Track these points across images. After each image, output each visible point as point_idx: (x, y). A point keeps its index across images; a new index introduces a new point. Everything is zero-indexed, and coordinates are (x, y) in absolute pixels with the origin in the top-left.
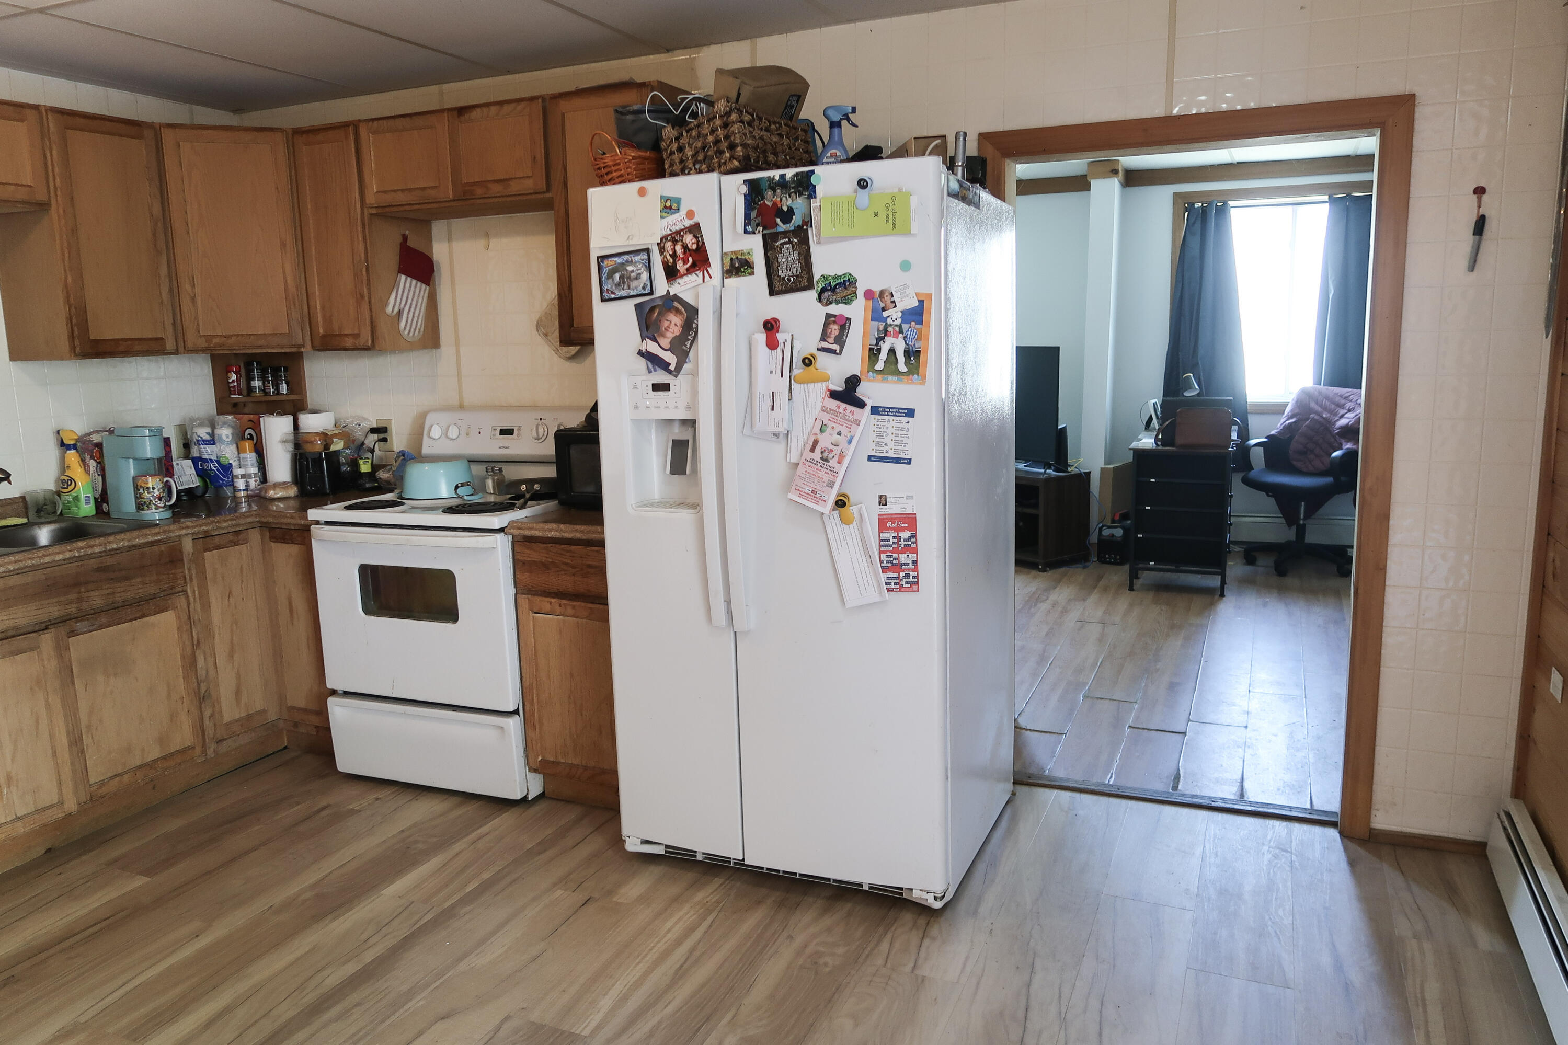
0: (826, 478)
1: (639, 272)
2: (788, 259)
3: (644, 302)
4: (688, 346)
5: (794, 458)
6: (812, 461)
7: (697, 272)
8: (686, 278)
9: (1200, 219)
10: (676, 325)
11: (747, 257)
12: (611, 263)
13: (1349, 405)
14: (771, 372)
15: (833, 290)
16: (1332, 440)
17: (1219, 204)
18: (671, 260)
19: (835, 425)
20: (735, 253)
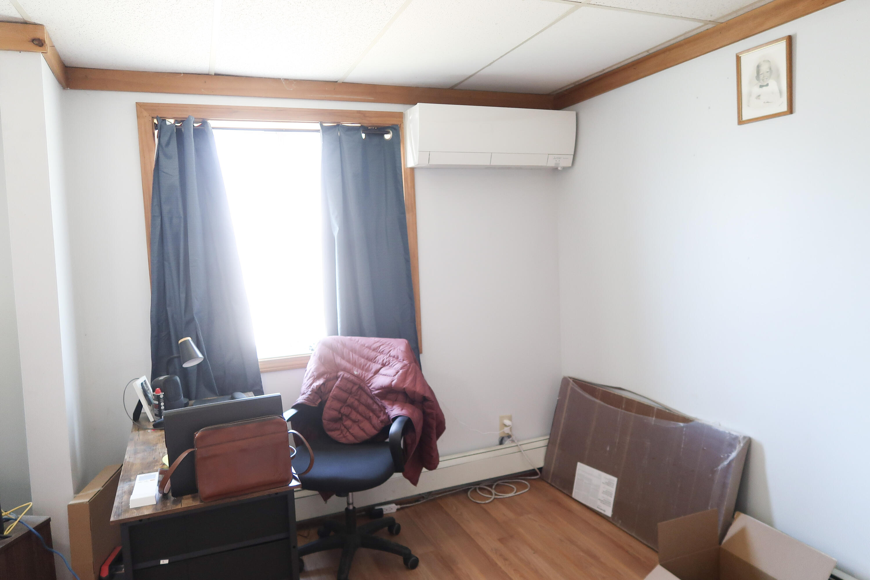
9: (175, 139)
13: (381, 358)
16: (370, 401)
17: (196, 125)
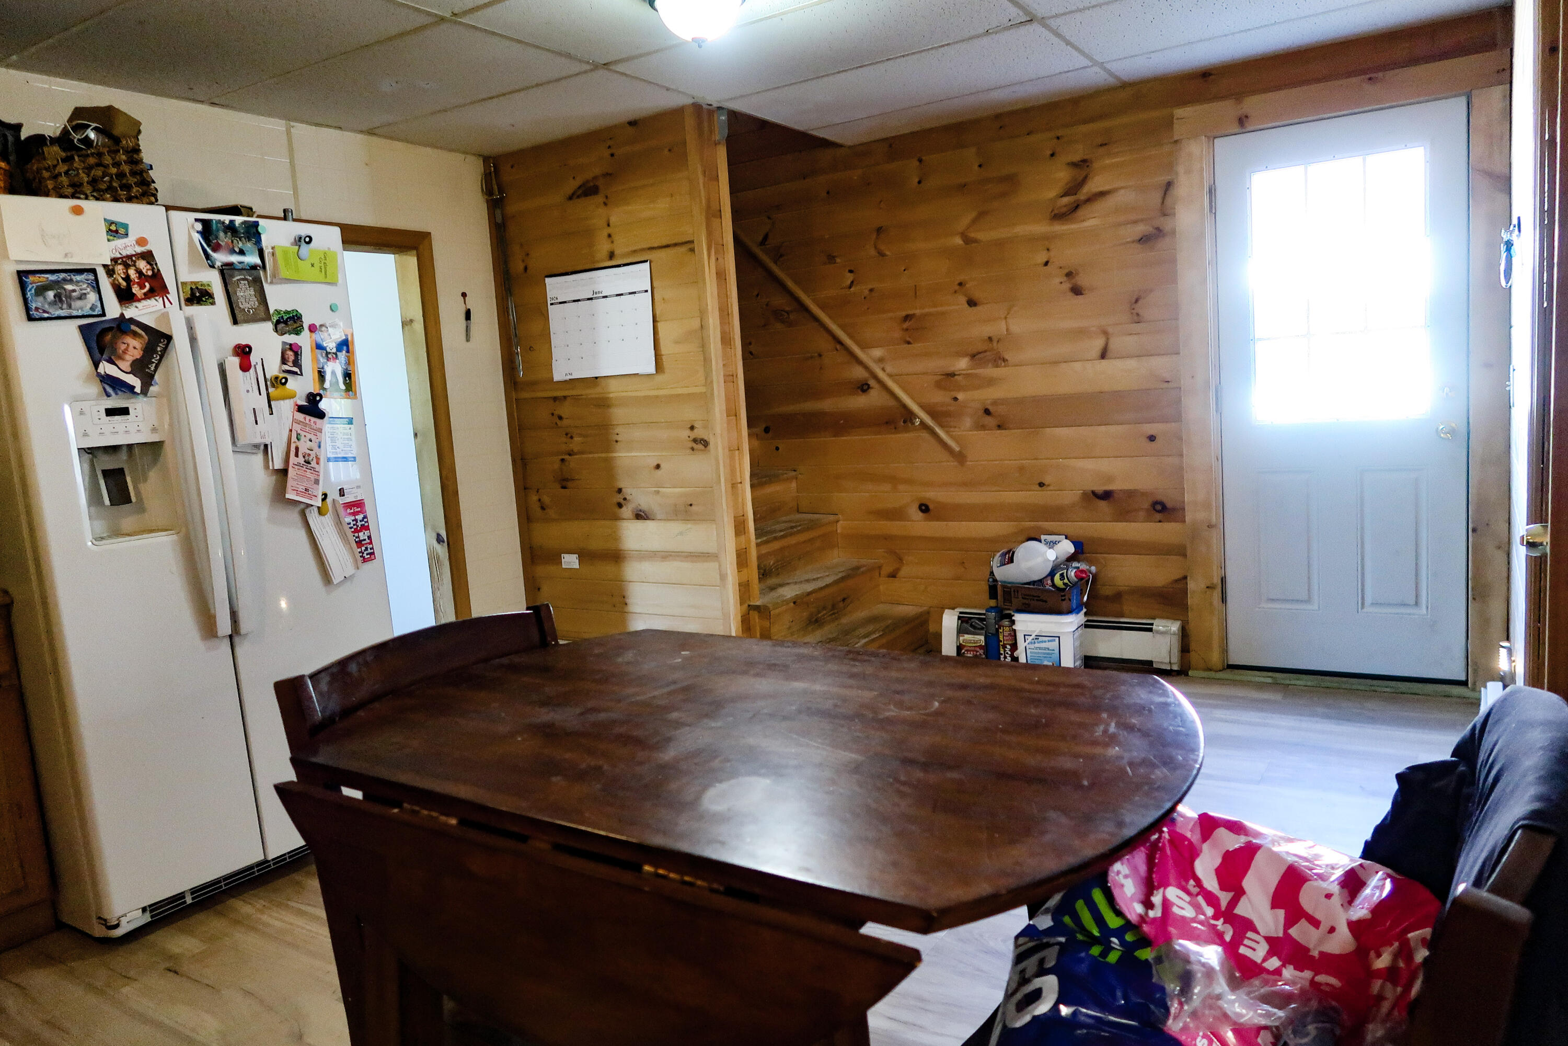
0: (313, 477)
1: (84, 292)
2: (246, 296)
3: (98, 322)
4: (153, 368)
5: (278, 464)
6: (298, 464)
7: (157, 298)
8: (144, 303)
10: (135, 348)
11: (206, 288)
12: (41, 280)
14: (248, 391)
15: (286, 322)
18: (124, 284)
19: (305, 434)
20: (195, 283)
